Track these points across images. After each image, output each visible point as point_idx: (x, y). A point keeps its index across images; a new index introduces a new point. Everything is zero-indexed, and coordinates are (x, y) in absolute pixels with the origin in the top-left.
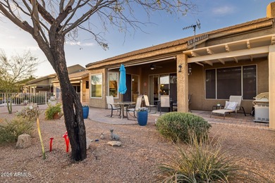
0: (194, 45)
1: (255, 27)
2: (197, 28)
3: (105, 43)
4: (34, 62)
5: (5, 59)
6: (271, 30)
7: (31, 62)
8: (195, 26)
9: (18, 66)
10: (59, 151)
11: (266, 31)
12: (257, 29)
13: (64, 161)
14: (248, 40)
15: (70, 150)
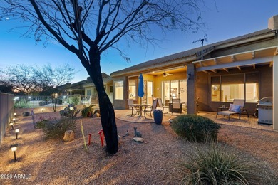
0: (202, 56)
1: (258, 38)
2: (204, 41)
3: (128, 57)
4: (72, 72)
5: (51, 71)
6: (274, 41)
7: (69, 73)
8: (202, 40)
9: (60, 75)
10: (96, 145)
11: (268, 42)
12: (259, 40)
13: (101, 153)
14: (253, 51)
15: (105, 144)
